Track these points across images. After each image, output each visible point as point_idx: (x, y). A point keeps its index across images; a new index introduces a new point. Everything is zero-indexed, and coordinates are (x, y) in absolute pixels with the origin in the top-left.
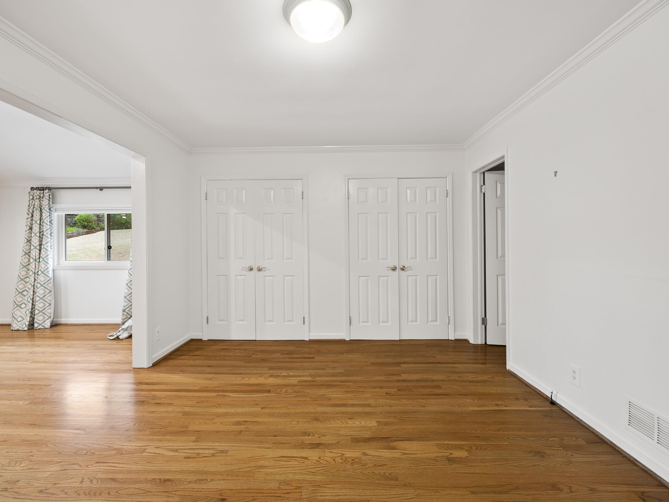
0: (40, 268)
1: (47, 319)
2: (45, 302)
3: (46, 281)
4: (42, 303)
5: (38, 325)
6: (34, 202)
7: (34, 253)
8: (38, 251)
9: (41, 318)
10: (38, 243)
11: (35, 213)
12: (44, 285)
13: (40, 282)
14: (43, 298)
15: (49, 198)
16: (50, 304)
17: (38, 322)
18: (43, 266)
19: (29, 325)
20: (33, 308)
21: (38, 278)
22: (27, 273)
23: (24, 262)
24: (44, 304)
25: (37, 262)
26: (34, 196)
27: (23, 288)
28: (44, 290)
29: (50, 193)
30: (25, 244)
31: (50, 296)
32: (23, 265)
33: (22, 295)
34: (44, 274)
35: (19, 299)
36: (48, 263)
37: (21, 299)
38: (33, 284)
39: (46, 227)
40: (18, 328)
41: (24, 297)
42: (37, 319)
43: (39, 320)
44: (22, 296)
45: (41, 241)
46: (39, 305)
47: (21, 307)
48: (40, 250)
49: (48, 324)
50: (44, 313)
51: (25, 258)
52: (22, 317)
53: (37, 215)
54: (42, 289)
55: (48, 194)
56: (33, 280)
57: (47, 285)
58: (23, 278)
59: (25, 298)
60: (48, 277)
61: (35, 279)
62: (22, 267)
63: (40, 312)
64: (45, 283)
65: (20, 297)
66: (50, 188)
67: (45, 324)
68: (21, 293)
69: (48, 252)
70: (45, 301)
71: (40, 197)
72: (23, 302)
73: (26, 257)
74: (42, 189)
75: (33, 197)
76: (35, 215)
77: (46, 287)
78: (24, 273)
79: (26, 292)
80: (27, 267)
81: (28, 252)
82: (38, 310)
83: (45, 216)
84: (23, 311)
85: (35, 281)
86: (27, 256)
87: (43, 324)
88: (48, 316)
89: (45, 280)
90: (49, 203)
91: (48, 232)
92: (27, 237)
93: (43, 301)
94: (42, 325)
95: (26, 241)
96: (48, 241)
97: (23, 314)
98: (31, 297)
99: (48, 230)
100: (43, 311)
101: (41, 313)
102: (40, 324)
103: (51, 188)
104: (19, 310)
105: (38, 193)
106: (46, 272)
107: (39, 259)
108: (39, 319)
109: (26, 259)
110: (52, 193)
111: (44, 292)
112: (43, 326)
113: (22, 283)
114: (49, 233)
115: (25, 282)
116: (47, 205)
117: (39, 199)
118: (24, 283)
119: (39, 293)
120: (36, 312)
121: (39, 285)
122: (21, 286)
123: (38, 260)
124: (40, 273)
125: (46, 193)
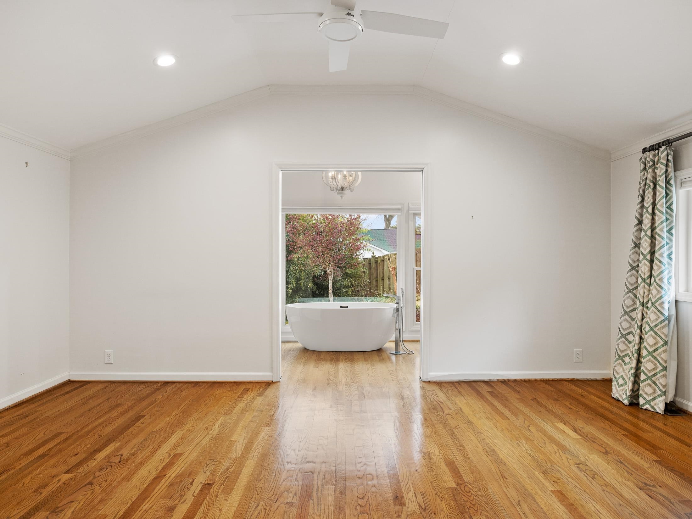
0: (650, 296)
1: (660, 396)
2: (656, 362)
3: (658, 322)
4: (652, 362)
5: (645, 402)
6: (646, 174)
7: (644, 268)
8: (648, 264)
9: (649, 390)
10: (649, 249)
11: (646, 193)
12: (656, 329)
13: (649, 322)
14: (654, 354)
15: (668, 160)
16: (665, 369)
17: (645, 396)
18: (654, 292)
19: (631, 396)
20: (638, 368)
21: (647, 313)
22: (634, 304)
23: (629, 283)
24: (655, 365)
25: (647, 284)
26: (647, 162)
27: (628, 328)
28: (655, 339)
29: (669, 151)
30: (632, 251)
31: (665, 351)
32: (628, 288)
33: (627, 339)
34: (656, 307)
35: (622, 347)
36: (662, 288)
37: (625, 347)
38: (639, 324)
39: (661, 218)
40: (618, 397)
41: (628, 344)
42: (643, 390)
43: (646, 394)
44: (626, 342)
45: (653, 245)
46: (647, 365)
47: (624, 361)
48: (652, 261)
49: (660, 407)
50: (654, 383)
51: (631, 276)
52: (624, 379)
53: (648, 198)
54: (651, 335)
55: (665, 153)
56: (639, 316)
57: (660, 329)
58: (628, 310)
59: (630, 346)
60: (662, 314)
61: (643, 315)
62: (627, 290)
63: (648, 378)
64: (656, 326)
65: (624, 343)
66: (668, 140)
67: (655, 404)
68: (624, 336)
69: (663, 266)
70: (657, 360)
71: (654, 162)
72: (627, 353)
73: (634, 274)
74: (657, 146)
75: (645, 165)
76: (646, 198)
77: (659, 333)
78: (629, 302)
79: (631, 335)
80: (634, 291)
81: (636, 264)
82: (645, 374)
83: (659, 195)
84: (627, 368)
85: (643, 319)
86: (634, 272)
87: (652, 403)
88: (661, 390)
89: (656, 320)
90: (667, 171)
91: (663, 228)
92: (634, 239)
93: (652, 359)
94: (650, 405)
95: (633, 245)
96: (662, 244)
97: (626, 374)
98: (637, 348)
99: (662, 222)
100: (653, 379)
101: (649, 381)
102: (648, 402)
103: (670, 141)
104: (621, 365)
105: (651, 157)
106: (659, 305)
107: (649, 279)
108: (646, 390)
109: (633, 277)
110: (673, 151)
111: (655, 342)
112: (653, 407)
113: (626, 320)
114: (665, 230)
115: (630, 317)
116: (663, 174)
117: (653, 167)
118: (629, 320)
119: (647, 342)
120: (643, 377)
121: (647, 328)
122: (625, 325)
123: (648, 281)
124: (650, 304)
125: (663, 152)
